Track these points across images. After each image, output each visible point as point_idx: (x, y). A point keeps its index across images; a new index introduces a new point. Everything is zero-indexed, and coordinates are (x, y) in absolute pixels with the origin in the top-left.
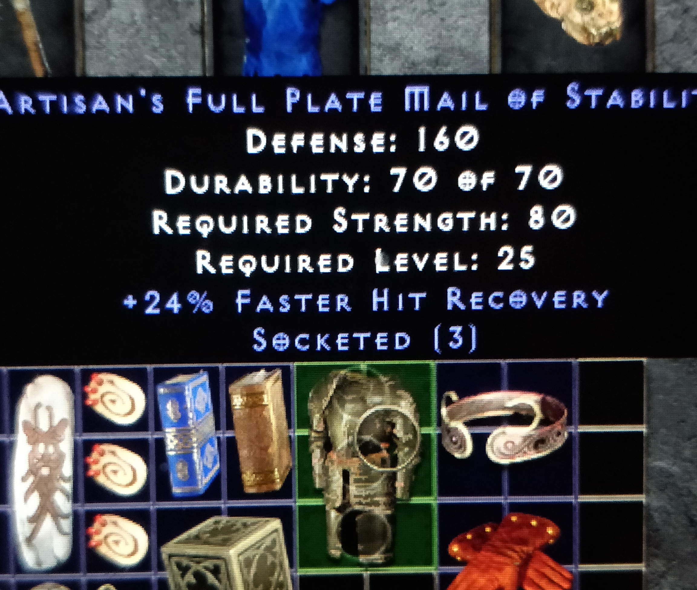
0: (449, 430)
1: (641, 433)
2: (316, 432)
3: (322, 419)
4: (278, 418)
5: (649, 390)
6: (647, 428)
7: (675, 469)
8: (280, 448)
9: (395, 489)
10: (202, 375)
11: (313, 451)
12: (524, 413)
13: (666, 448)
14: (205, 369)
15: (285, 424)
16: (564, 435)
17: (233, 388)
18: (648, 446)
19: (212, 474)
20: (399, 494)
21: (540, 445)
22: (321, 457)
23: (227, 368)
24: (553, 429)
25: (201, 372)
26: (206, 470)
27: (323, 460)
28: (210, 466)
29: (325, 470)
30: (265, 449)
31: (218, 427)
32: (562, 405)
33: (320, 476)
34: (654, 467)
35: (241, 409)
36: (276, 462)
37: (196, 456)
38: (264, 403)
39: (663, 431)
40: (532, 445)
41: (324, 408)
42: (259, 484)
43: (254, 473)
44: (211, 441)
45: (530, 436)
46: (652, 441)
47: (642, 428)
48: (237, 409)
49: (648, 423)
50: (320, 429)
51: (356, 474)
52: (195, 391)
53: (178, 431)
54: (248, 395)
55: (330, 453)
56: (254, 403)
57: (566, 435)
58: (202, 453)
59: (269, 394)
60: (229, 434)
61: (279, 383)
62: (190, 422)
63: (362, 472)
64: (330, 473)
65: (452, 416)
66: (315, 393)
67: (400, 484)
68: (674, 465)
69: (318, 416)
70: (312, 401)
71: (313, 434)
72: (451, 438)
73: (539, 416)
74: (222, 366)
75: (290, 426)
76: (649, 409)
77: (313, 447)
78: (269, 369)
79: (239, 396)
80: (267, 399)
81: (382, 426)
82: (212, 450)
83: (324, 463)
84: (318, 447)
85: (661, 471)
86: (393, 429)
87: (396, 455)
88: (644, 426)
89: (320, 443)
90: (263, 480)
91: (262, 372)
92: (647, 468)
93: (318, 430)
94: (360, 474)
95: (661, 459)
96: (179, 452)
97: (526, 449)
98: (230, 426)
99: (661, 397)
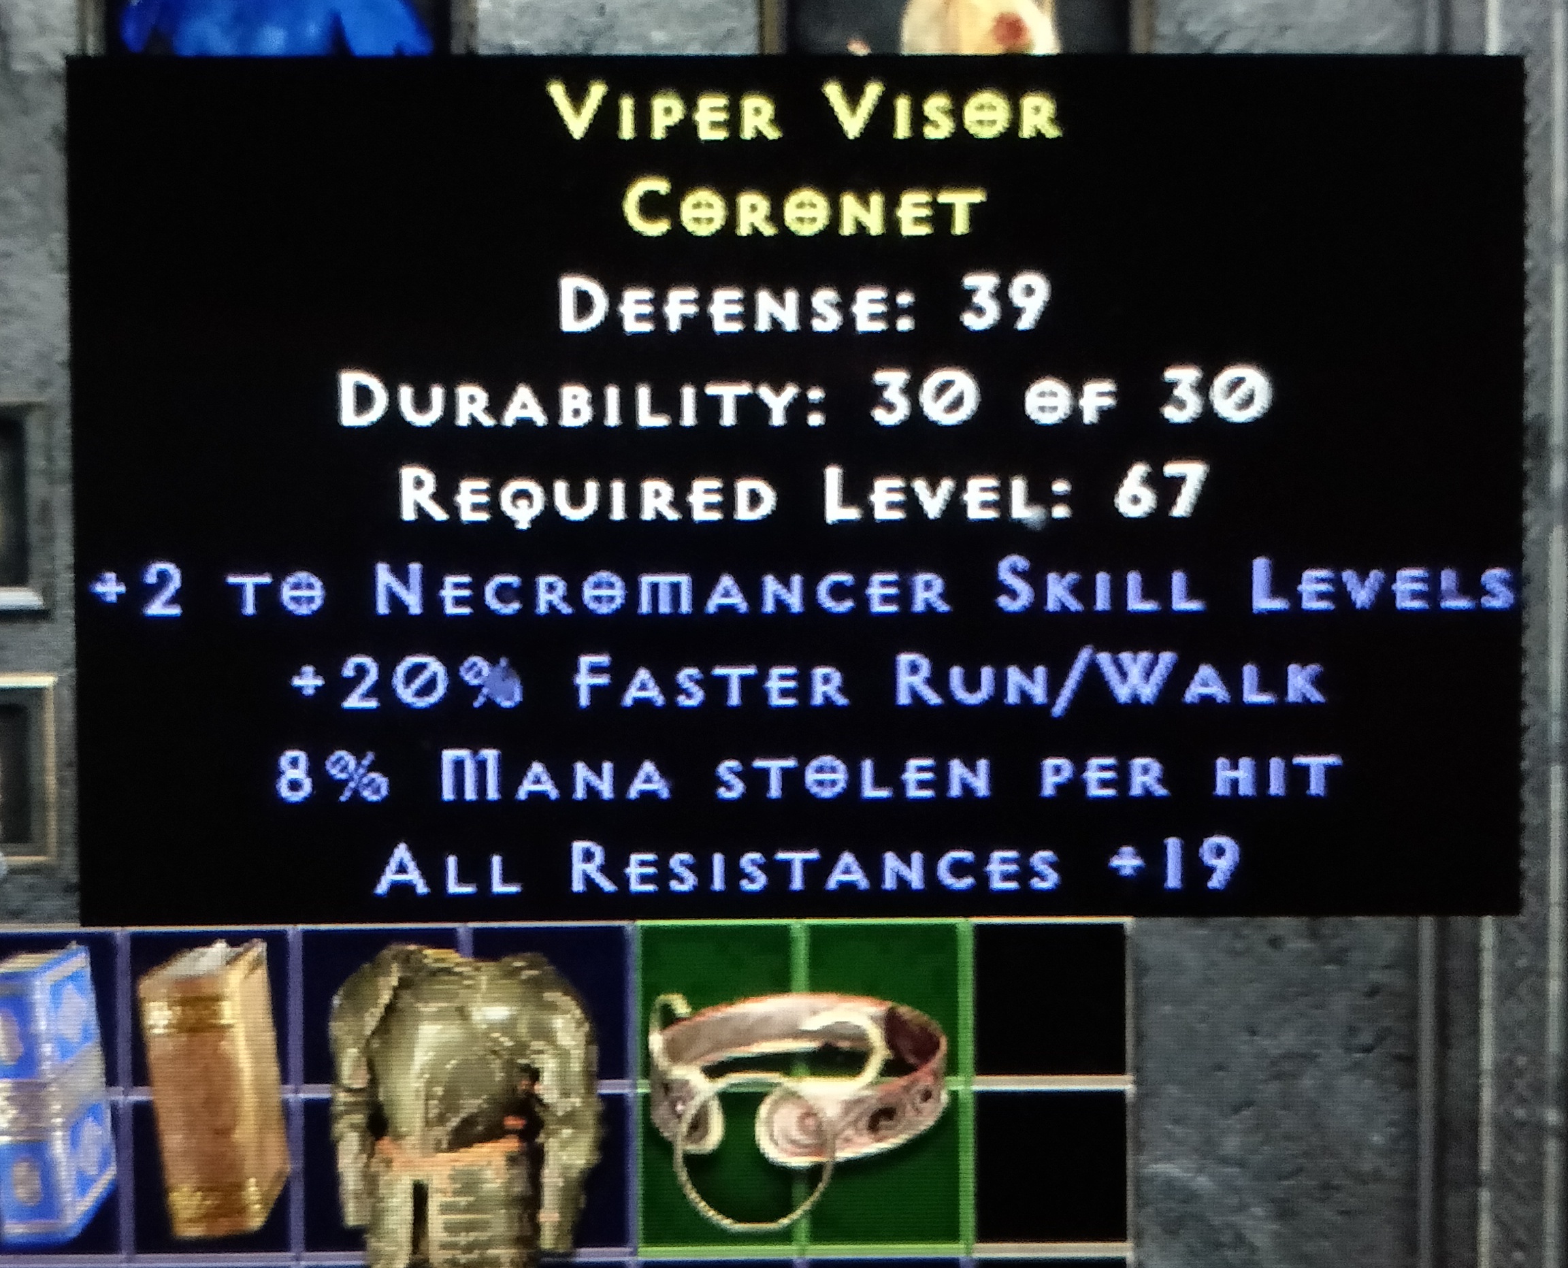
0: (667, 1087)
1: (1120, 1095)
2: (349, 1090)
3: (364, 1059)
4: (257, 1058)
5: (1138, 991)
6: (1135, 1082)
7: (1203, 1182)
8: (262, 1128)
9: (536, 1228)
10: (75, 954)
11: (341, 1138)
12: (844, 1045)
13: (1179, 1131)
14: (80, 939)
15: (273, 1071)
16: (939, 1100)
17: (147, 985)
18: (1139, 1123)
19: (97, 1190)
20: (547, 1240)
21: (883, 1123)
22: (362, 1151)
23: (135, 938)
24: (913, 1083)
25: (74, 946)
26: (84, 1184)
27: (365, 1156)
28: (93, 1171)
29: (370, 1182)
30: (223, 1132)
31: (111, 1078)
32: (935, 1026)
33: (357, 1196)
34: (1152, 1178)
35: (169, 1035)
36: (250, 1164)
37: (59, 1147)
38: (223, 1022)
39: (1173, 1090)
40: (864, 1123)
41: (368, 1033)
42: (208, 1216)
43: (199, 1189)
44: (93, 1111)
45: (859, 1101)
46: (1147, 1114)
47: (1123, 1084)
48: (159, 1035)
49: (1138, 1070)
50: (359, 1084)
51: (443, 1192)
52: (56, 990)
53: (17, 1087)
54: (184, 1002)
55: (381, 1142)
56: (200, 1020)
57: (944, 1098)
58: (74, 1141)
59: (237, 999)
60: (139, 1096)
61: (261, 974)
62: (46, 1066)
63: (458, 1186)
64: (382, 1191)
65: (675, 1053)
66: (347, 997)
67: (549, 1216)
68: (1200, 1171)
69: (353, 1052)
70: (340, 1019)
71: (342, 1097)
72: (673, 1105)
73: (880, 1054)
74: (121, 932)
75: (285, 1078)
76: (1140, 1038)
77: (340, 1126)
78: (234, 940)
79: (164, 1004)
80: (229, 1012)
81: (509, 1077)
82: (97, 1133)
83: (367, 1166)
84: (353, 1127)
85: (1170, 1187)
86: (533, 1084)
87: (542, 1145)
88: (1129, 1077)
89: (359, 1118)
90: (217, 1207)
91: (220, 947)
92: (1139, 1180)
93: (356, 1086)
94: (456, 1193)
95: (1168, 1158)
96: (18, 1138)
97: (850, 1132)
98: (141, 1075)
99: (1167, 1009)
